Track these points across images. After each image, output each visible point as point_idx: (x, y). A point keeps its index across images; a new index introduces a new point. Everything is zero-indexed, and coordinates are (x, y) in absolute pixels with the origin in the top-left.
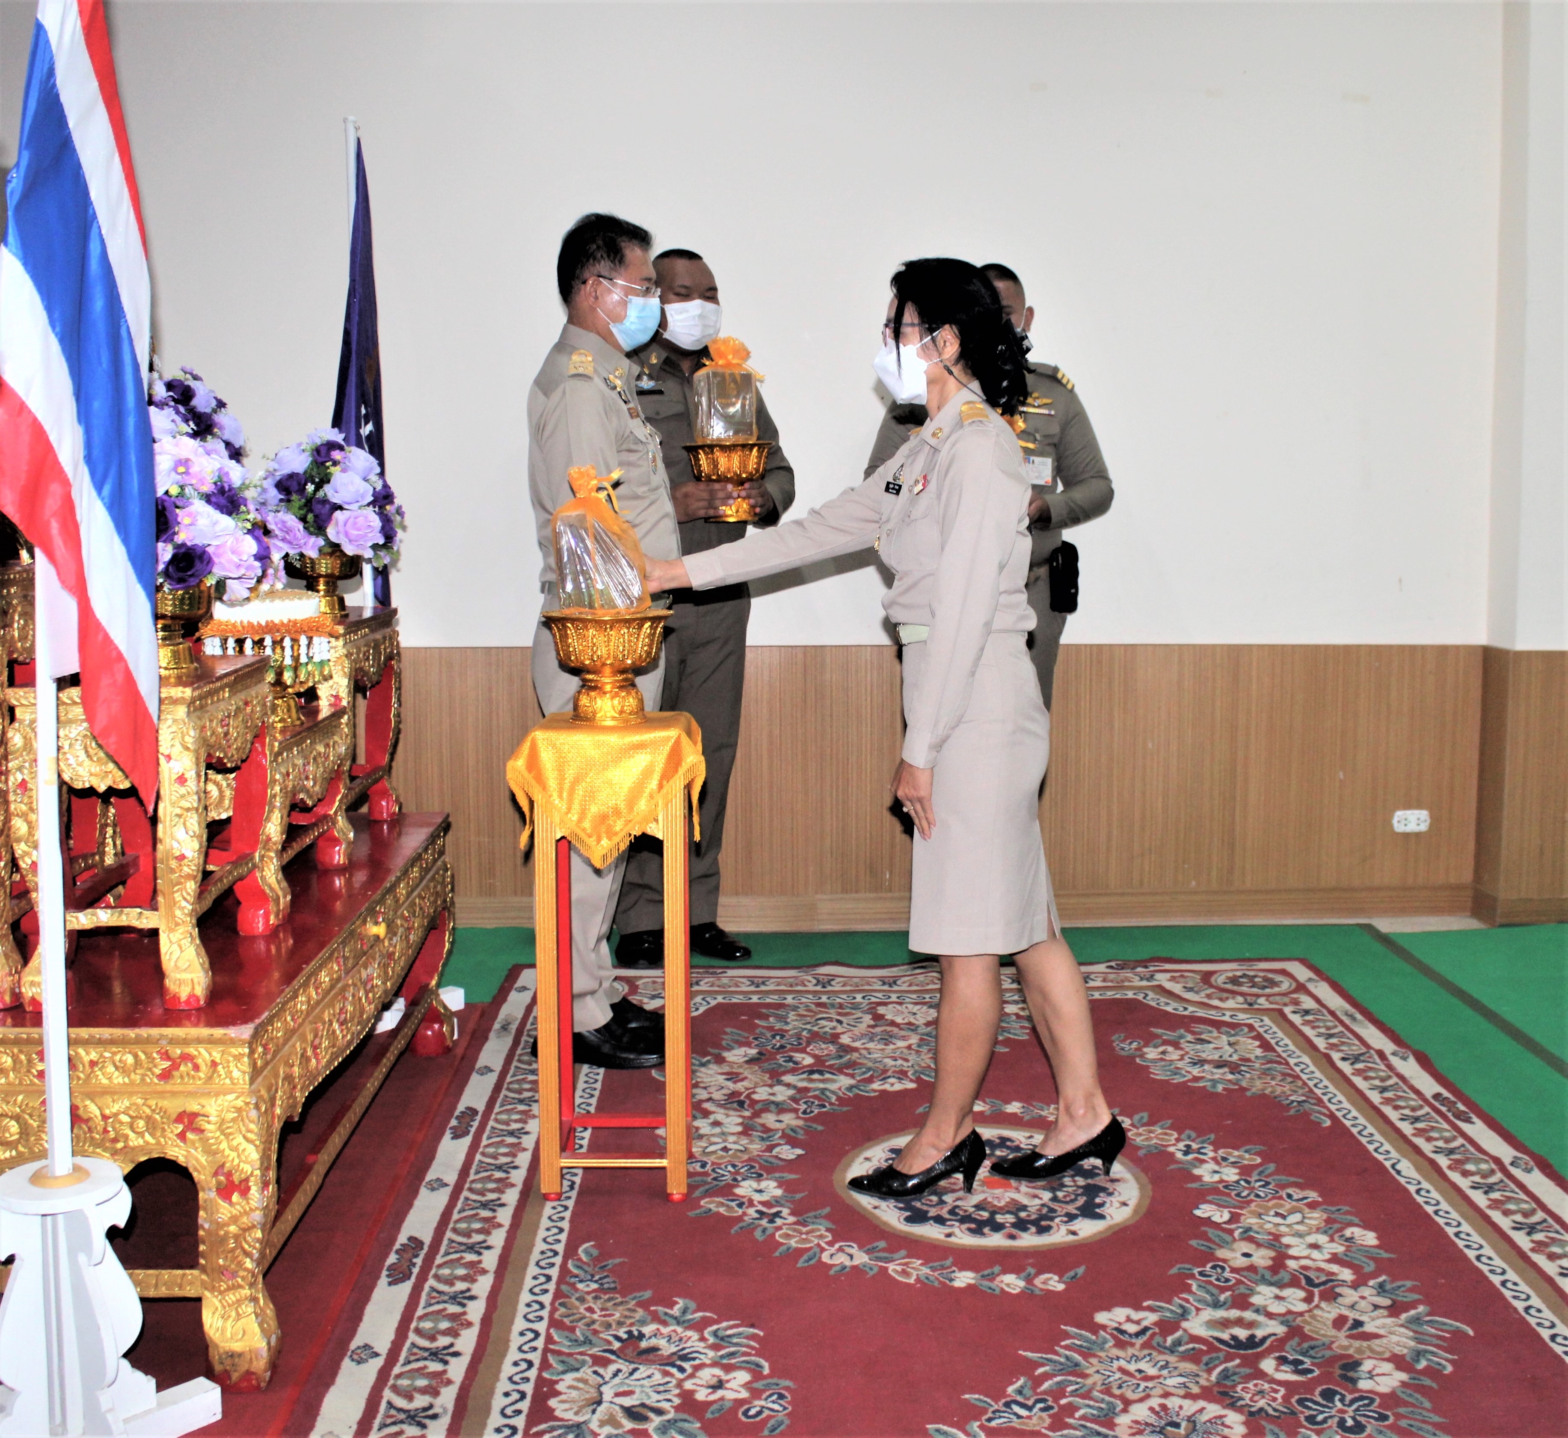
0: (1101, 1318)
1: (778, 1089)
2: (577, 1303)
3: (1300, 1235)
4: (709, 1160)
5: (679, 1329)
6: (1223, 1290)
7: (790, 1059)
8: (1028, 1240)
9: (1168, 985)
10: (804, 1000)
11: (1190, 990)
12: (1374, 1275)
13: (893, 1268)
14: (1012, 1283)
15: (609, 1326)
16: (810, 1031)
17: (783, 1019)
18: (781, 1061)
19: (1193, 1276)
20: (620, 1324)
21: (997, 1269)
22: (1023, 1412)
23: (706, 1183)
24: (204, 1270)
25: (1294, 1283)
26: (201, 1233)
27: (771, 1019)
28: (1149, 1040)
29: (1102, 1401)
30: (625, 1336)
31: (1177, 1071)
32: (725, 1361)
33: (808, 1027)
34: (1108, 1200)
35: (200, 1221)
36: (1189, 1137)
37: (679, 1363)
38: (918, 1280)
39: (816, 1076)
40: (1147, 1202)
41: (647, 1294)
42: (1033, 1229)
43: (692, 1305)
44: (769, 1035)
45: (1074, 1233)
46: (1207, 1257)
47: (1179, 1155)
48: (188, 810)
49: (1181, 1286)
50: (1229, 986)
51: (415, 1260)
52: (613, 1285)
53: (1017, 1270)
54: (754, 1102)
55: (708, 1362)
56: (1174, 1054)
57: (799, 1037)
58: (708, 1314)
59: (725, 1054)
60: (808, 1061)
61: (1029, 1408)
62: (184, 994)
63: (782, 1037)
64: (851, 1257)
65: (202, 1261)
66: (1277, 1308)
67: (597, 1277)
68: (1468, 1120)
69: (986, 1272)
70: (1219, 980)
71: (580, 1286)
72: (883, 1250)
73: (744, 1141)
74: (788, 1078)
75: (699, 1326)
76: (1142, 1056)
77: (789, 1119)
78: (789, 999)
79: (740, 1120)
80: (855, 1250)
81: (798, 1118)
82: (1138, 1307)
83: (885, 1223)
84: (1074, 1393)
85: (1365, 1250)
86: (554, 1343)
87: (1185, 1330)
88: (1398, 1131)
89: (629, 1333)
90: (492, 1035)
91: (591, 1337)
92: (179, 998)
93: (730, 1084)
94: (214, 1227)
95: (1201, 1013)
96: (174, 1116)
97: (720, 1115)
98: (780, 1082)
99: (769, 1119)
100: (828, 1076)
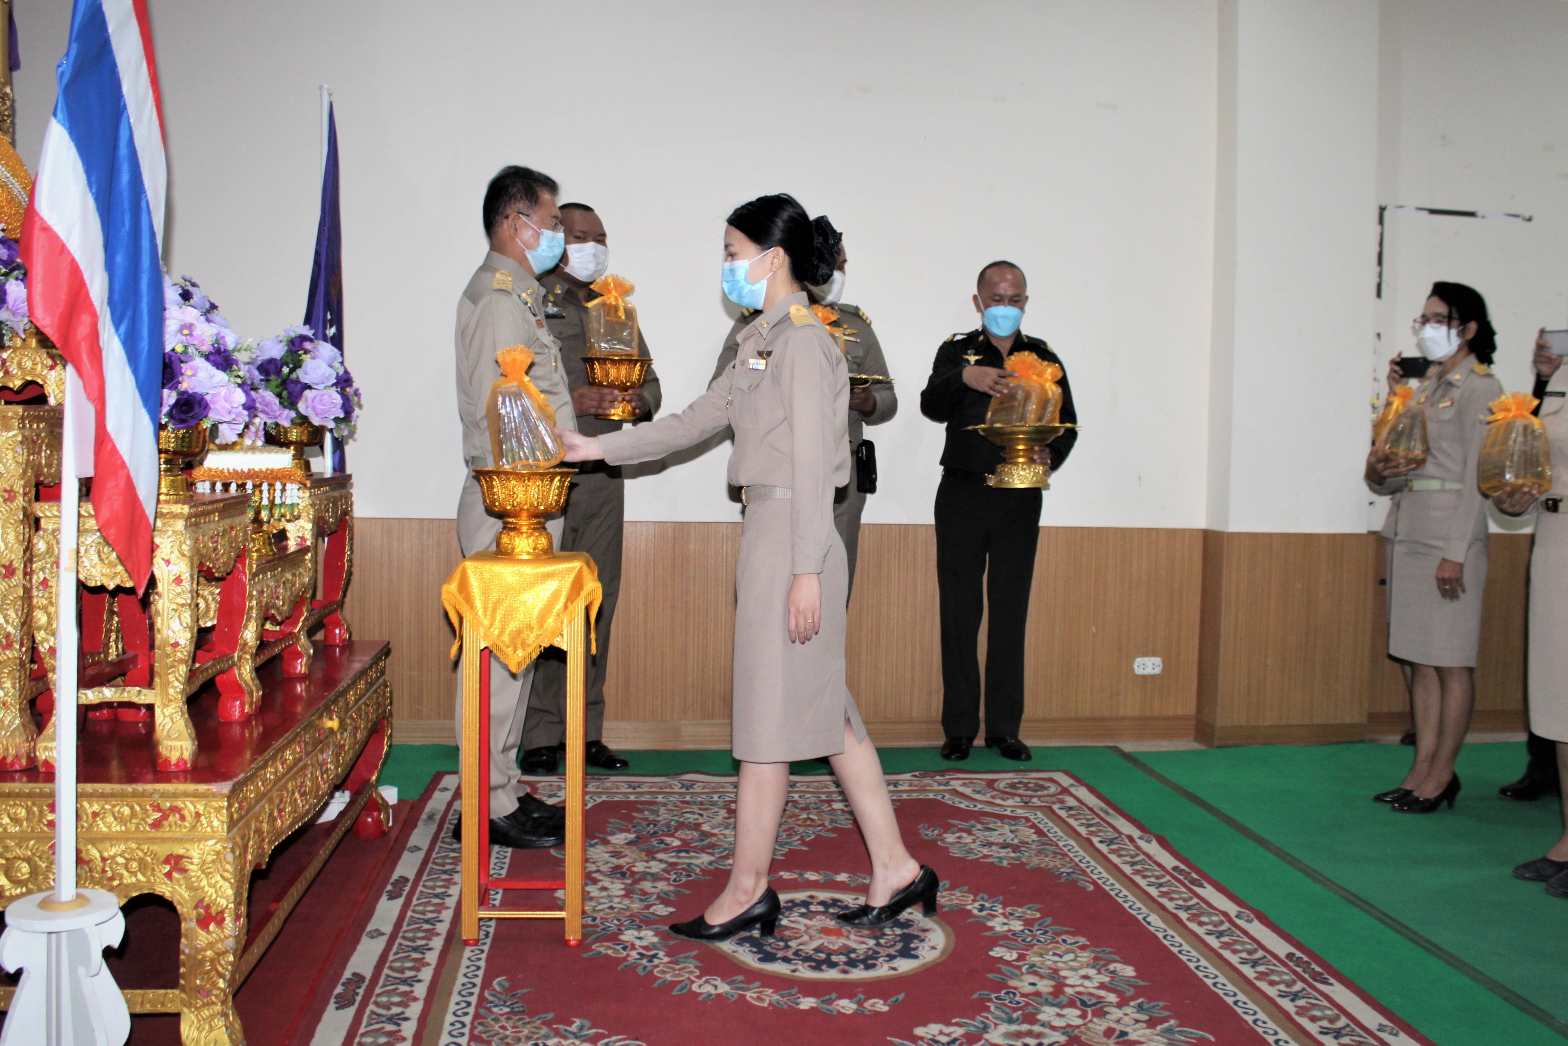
0: (919, 1031)
2: (492, 1023)
3: (1074, 969)
4: (599, 916)
6: (1015, 1010)
7: (662, 842)
8: (858, 974)
9: (961, 789)
10: (671, 799)
11: (979, 792)
12: (1133, 998)
13: (750, 995)
14: (846, 1006)
16: (677, 821)
17: (656, 812)
18: (655, 843)
19: (990, 1000)
23: (596, 932)
24: (183, 990)
25: (1071, 1004)
26: (182, 957)
27: (646, 813)
28: (948, 828)
31: (970, 851)
33: (676, 818)
34: (921, 945)
35: (182, 947)
36: (983, 899)
38: (770, 1004)
39: (683, 854)
40: (952, 946)
41: (550, 1016)
42: (862, 966)
43: (587, 1024)
44: (644, 824)
45: (894, 969)
46: (1001, 985)
47: (975, 912)
48: (183, 605)
49: (981, 1007)
50: (1008, 790)
51: (358, 991)
52: (522, 1009)
53: (851, 996)
54: (633, 874)
56: (968, 839)
57: (668, 825)
58: (601, 1031)
59: (610, 838)
60: (677, 843)
62: (174, 757)
63: (655, 825)
64: (716, 987)
65: (182, 982)
66: (1059, 1023)
67: (509, 1003)
68: (1201, 886)
69: (825, 998)
70: (1001, 785)
71: (495, 1010)
72: (742, 982)
73: (627, 902)
74: (660, 856)
76: (943, 840)
77: (662, 886)
78: (660, 798)
79: (623, 886)
80: (718, 982)
81: (670, 884)
82: (948, 1024)
83: (743, 962)
85: (1127, 981)
87: (987, 1040)
88: (1147, 894)
90: (420, 823)
92: (170, 762)
93: (614, 860)
94: (193, 952)
95: (988, 809)
96: (163, 858)
97: (606, 882)
98: (654, 859)
99: (647, 886)
100: (692, 854)
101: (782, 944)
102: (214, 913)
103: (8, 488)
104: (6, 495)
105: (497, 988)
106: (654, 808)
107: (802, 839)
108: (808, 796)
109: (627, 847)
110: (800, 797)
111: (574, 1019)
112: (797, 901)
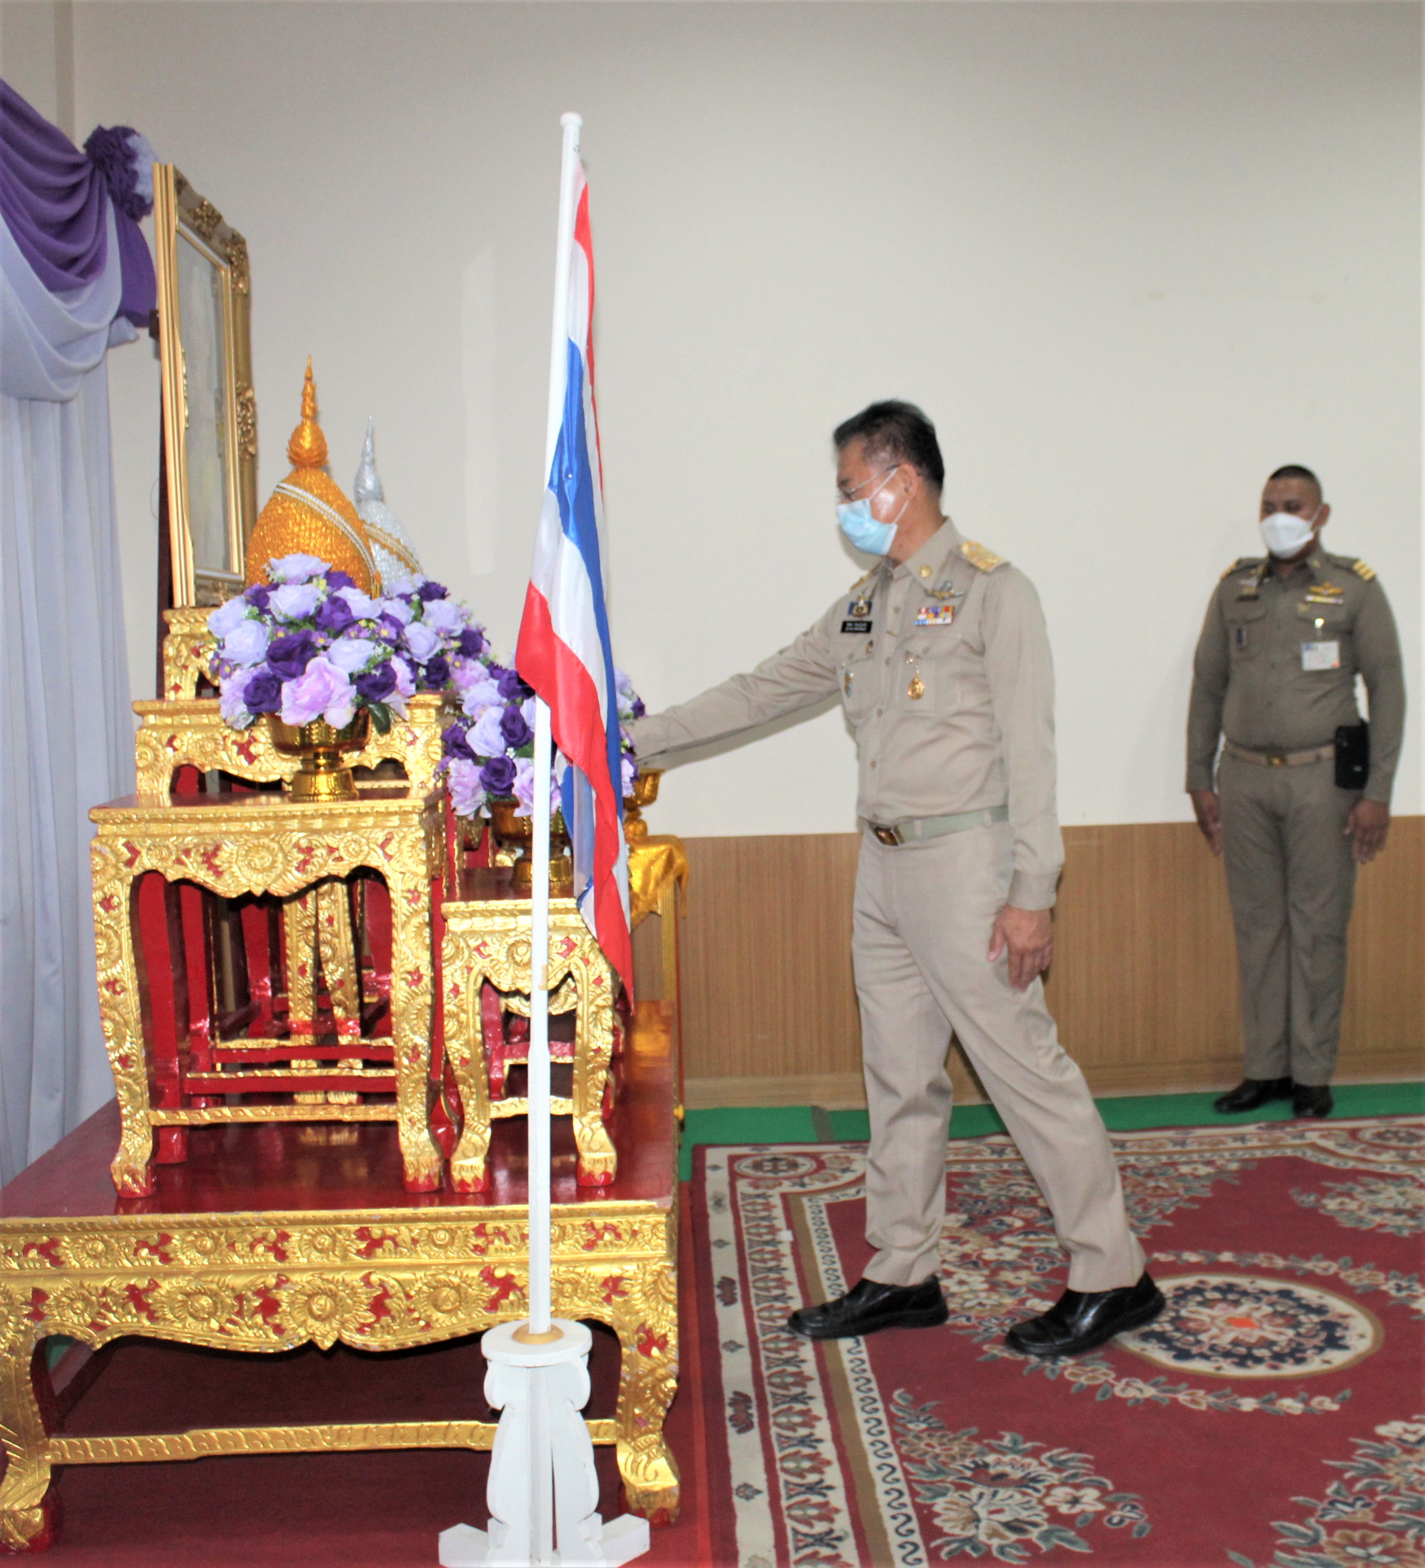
0: (1381, 1430)
1: (1002, 1249)
2: (915, 1441)
4: (973, 1314)
5: (1018, 1458)
7: (1001, 1223)
8: (1289, 1370)
9: (1322, 1143)
10: (987, 1168)
11: (1343, 1146)
13: (1183, 1398)
14: (1291, 1405)
15: (953, 1458)
16: (1007, 1196)
17: (976, 1186)
18: (994, 1224)
20: (963, 1456)
21: (1274, 1395)
22: (1347, 1509)
23: (978, 1334)
27: (966, 1187)
28: (1324, 1192)
29: (1411, 1497)
30: (972, 1466)
31: (1361, 1220)
32: (1070, 1481)
33: (1003, 1192)
34: (1346, 1333)
36: (1396, 1277)
37: (1031, 1484)
38: (1209, 1407)
39: (1032, 1237)
41: (974, 1430)
42: (1291, 1361)
43: (1020, 1438)
44: (971, 1201)
45: (1327, 1362)
47: (1393, 1293)
50: (1378, 1141)
51: (750, 1411)
52: (939, 1424)
53: (1293, 1395)
54: (987, 1263)
55: (1056, 1482)
56: (1353, 1205)
57: (997, 1200)
58: (1038, 1444)
60: (1019, 1223)
61: (1352, 1505)
63: (984, 1203)
64: (1141, 1390)
67: (922, 1418)
69: (1266, 1397)
70: (1367, 1135)
72: (1164, 1384)
74: (1007, 1239)
75: (1035, 1453)
76: (1324, 1207)
77: (1025, 1277)
78: (973, 1168)
79: (982, 1279)
80: (1140, 1384)
81: (1035, 1274)
82: (1408, 1420)
84: (1384, 1492)
86: (912, 1474)
89: (974, 1462)
91: (943, 1468)
93: (956, 1247)
95: (1362, 1166)
96: (601, 1281)
97: (961, 1274)
98: (1002, 1244)
99: (1007, 1276)
100: (1043, 1236)
101: (1191, 1338)
102: (656, 1337)
103: (412, 888)
104: (409, 895)
105: (900, 1401)
106: (972, 1180)
107: (1160, 1212)
108: (1145, 1158)
109: (964, 1230)
110: (1137, 1160)
111: (1003, 1433)
112: (1188, 1288)
